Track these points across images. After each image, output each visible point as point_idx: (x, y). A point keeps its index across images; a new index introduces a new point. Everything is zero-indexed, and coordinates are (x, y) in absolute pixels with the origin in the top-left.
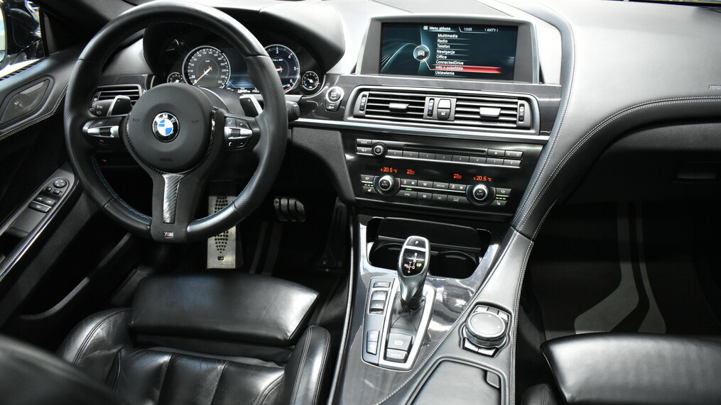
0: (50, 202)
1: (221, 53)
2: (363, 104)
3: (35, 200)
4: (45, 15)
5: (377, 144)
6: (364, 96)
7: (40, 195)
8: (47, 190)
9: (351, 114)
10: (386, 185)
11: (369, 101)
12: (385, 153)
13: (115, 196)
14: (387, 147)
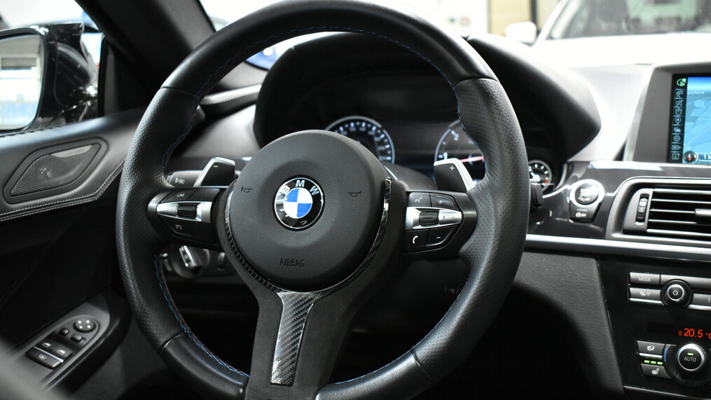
0: (63, 352)
1: (381, 129)
2: (642, 210)
3: (39, 345)
4: (110, 51)
5: (669, 283)
6: (645, 196)
7: (48, 339)
8: (61, 333)
9: (620, 227)
10: (694, 360)
11: (654, 205)
12: (689, 299)
13: (187, 329)
14: (691, 289)
